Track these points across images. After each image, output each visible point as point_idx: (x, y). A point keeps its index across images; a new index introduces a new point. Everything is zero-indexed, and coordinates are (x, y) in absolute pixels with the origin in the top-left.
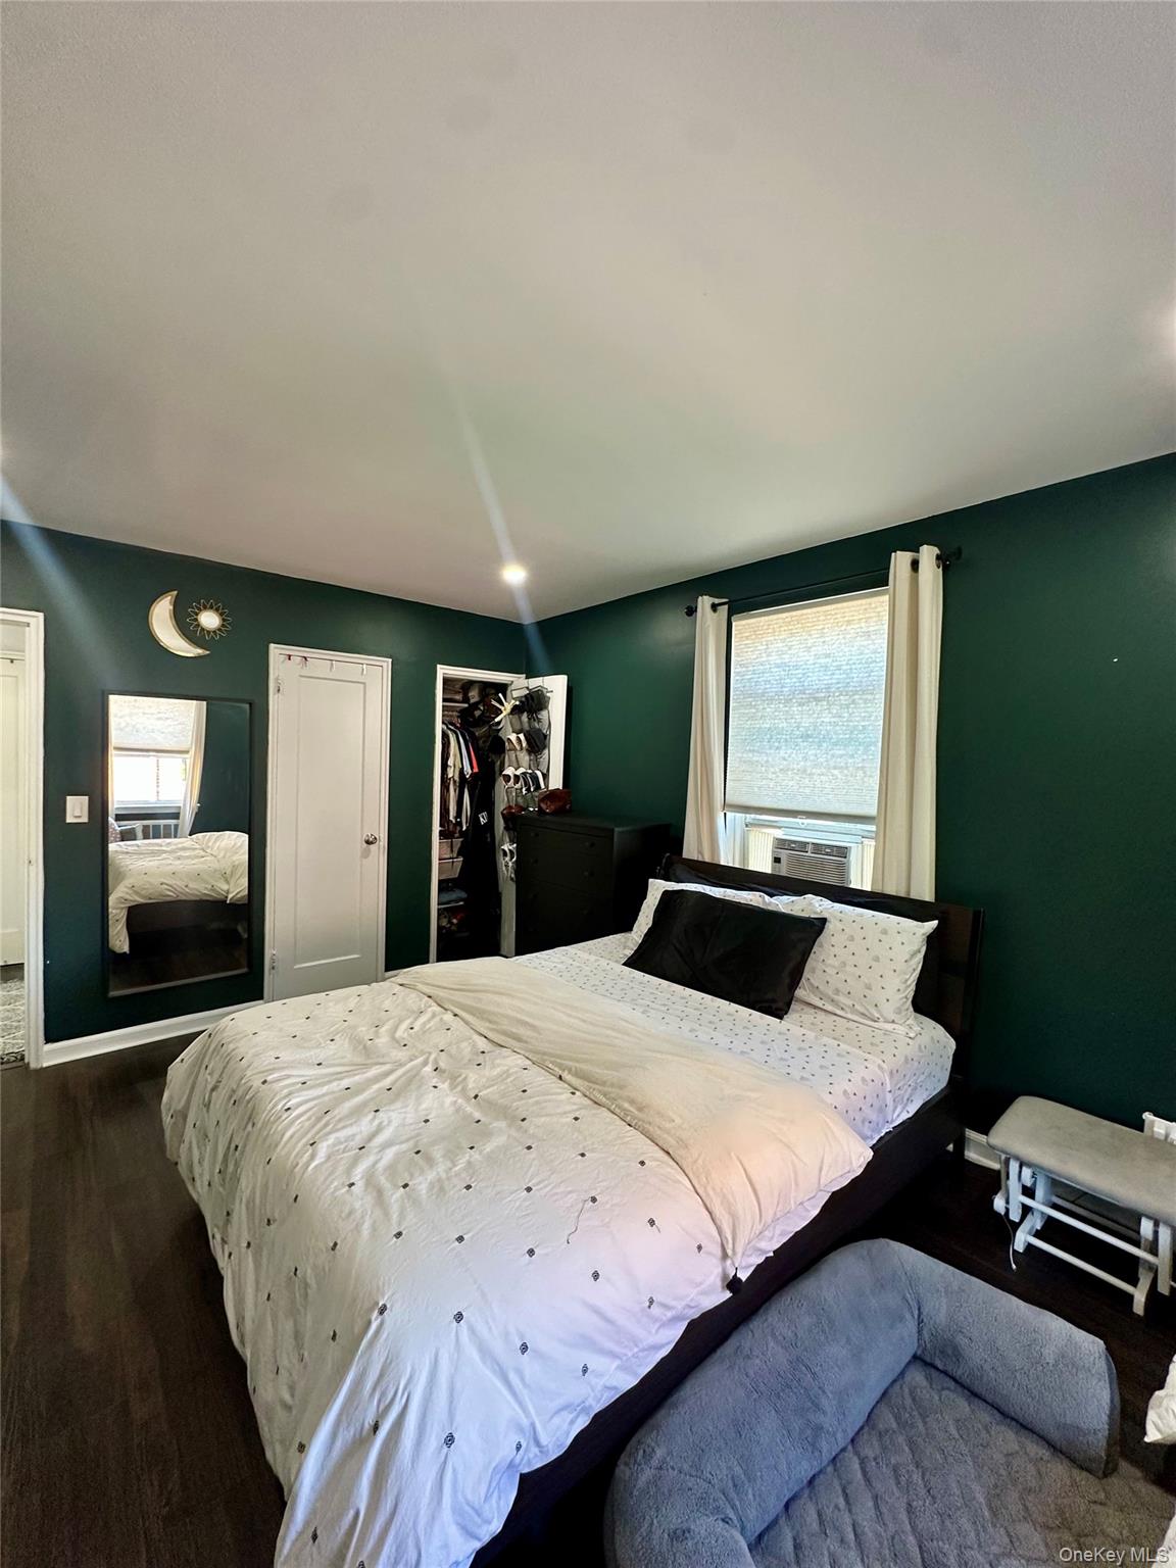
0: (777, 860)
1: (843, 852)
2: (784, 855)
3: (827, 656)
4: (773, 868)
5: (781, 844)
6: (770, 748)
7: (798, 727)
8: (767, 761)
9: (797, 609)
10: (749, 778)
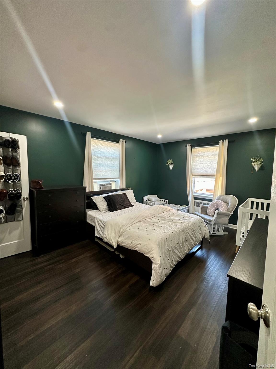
0: (101, 188)
1: (111, 184)
2: (102, 187)
3: (108, 151)
4: (100, 190)
5: (101, 185)
6: (99, 167)
7: (104, 163)
8: (99, 169)
9: (104, 141)
10: (96, 173)
